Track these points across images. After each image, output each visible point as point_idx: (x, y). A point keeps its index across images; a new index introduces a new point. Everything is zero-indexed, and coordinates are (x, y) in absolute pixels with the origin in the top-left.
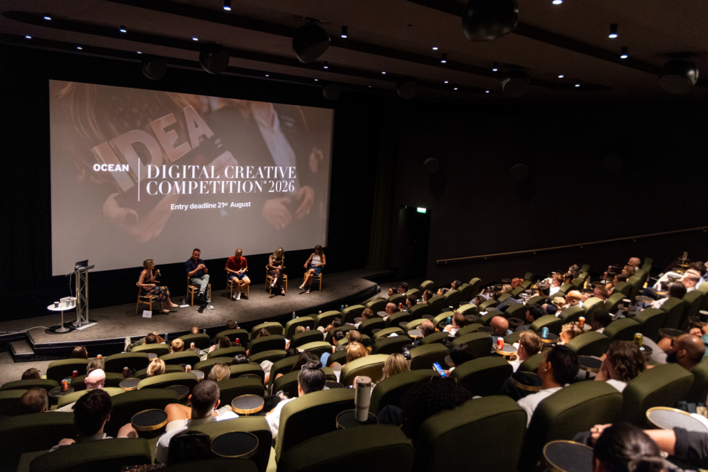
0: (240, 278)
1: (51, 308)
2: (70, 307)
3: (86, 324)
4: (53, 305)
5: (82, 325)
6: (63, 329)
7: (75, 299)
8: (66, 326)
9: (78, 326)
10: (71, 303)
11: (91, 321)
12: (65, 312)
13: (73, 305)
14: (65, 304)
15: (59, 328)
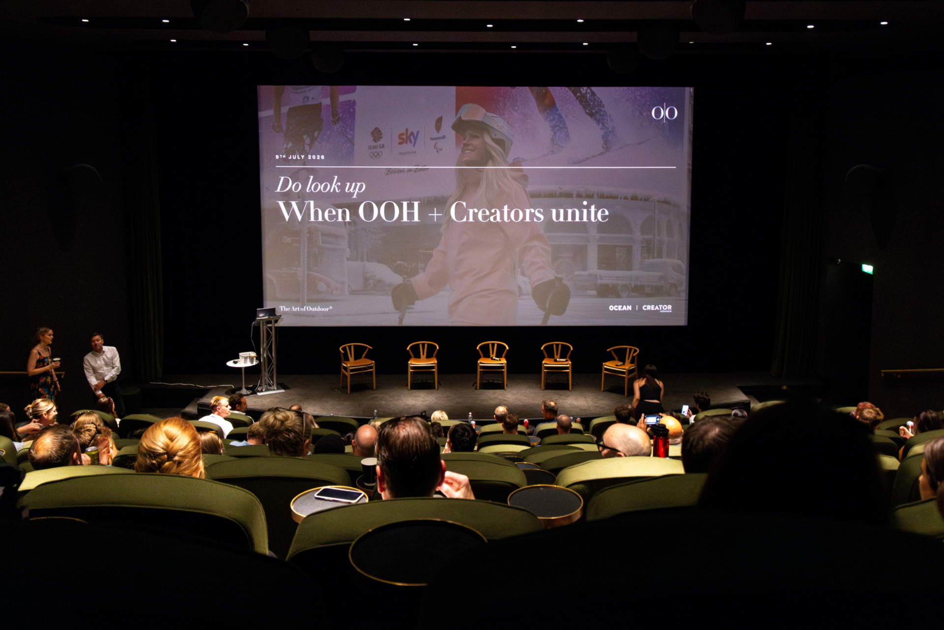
1: (230, 364)
2: (249, 364)
3: (274, 390)
4: (232, 361)
5: (267, 390)
7: (253, 354)
8: (247, 388)
9: (262, 391)
10: (248, 360)
11: (281, 386)
12: (246, 368)
13: (252, 362)
14: (243, 360)
15: (240, 389)
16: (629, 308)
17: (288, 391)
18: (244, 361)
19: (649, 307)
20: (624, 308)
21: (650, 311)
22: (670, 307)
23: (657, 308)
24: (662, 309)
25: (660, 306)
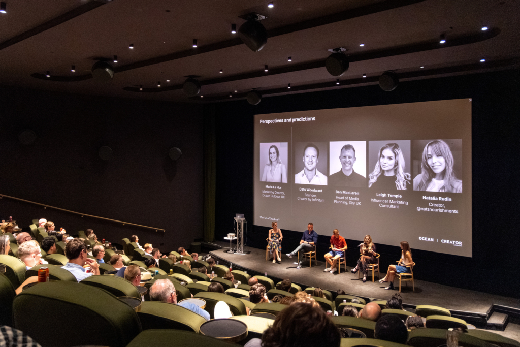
0: (334, 254)
1: (225, 238)
3: (241, 253)
6: (231, 251)
7: (234, 234)
8: (232, 250)
10: (232, 237)
11: (245, 251)
12: (232, 240)
15: (229, 250)
16: (432, 240)
17: (248, 255)
18: (230, 237)
19: (445, 241)
20: (429, 239)
21: (446, 244)
22: (460, 243)
23: (451, 242)
24: (455, 244)
25: (454, 242)
